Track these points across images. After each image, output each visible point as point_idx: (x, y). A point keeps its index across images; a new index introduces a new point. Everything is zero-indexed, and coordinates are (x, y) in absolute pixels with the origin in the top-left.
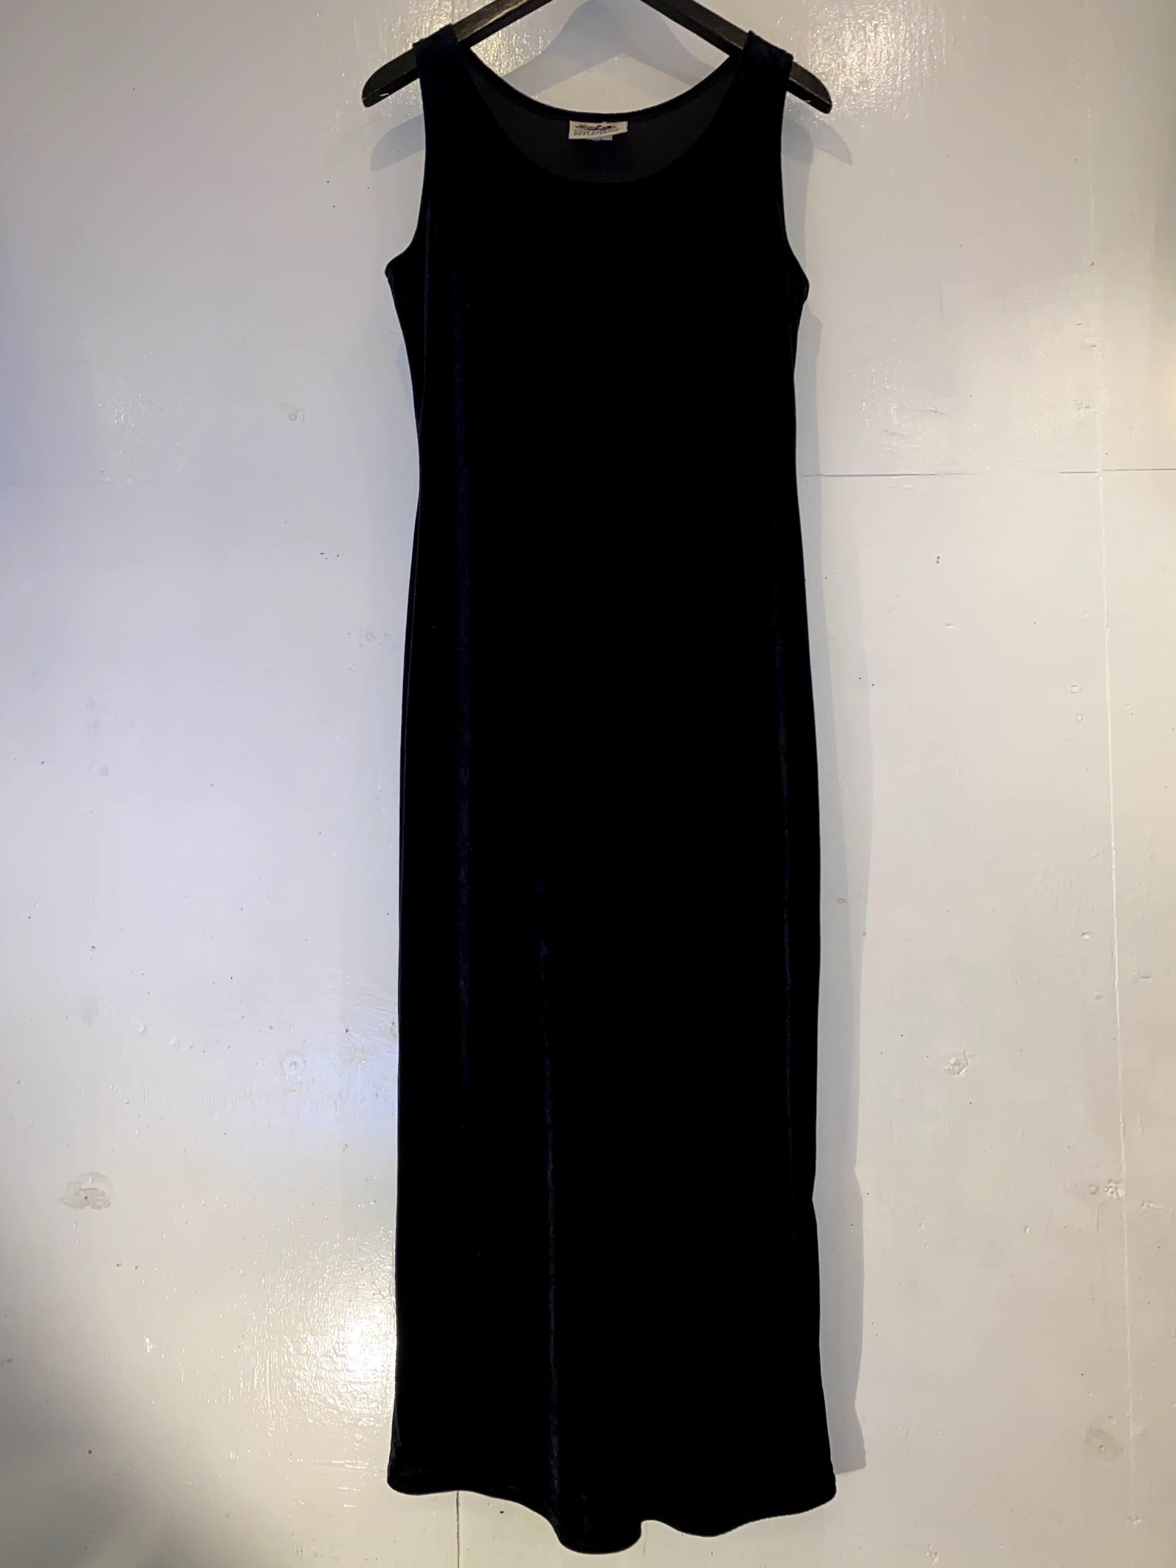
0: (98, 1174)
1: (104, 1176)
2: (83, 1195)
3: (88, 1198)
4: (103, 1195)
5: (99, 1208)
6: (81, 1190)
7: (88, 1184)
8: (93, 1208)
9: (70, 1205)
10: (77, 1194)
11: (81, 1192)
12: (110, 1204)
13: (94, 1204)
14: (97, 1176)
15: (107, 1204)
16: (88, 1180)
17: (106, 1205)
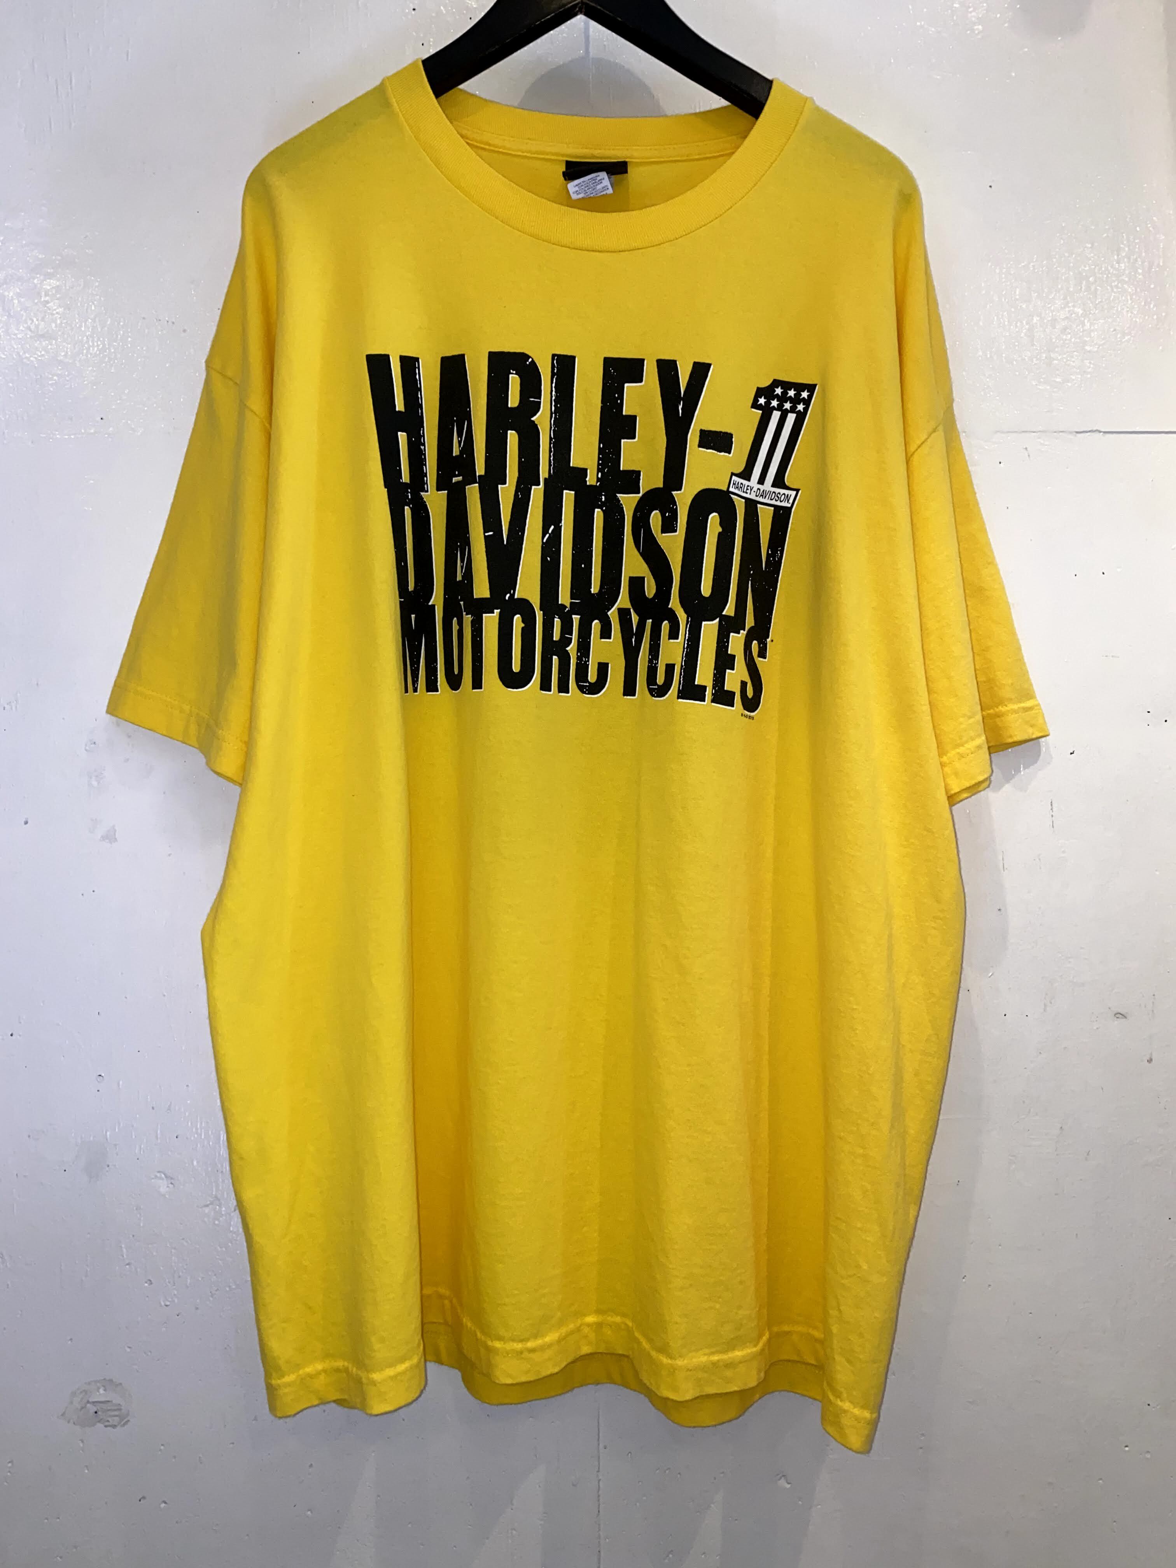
0: (111, 1381)
1: (121, 1384)
2: (92, 1408)
3: (99, 1413)
4: (120, 1410)
5: (114, 1426)
6: (88, 1402)
7: (101, 1395)
8: (106, 1426)
9: (74, 1423)
10: (82, 1408)
11: (88, 1405)
12: (128, 1421)
13: (108, 1421)
14: (109, 1384)
15: (124, 1420)
16: (99, 1388)
17: (122, 1423)
